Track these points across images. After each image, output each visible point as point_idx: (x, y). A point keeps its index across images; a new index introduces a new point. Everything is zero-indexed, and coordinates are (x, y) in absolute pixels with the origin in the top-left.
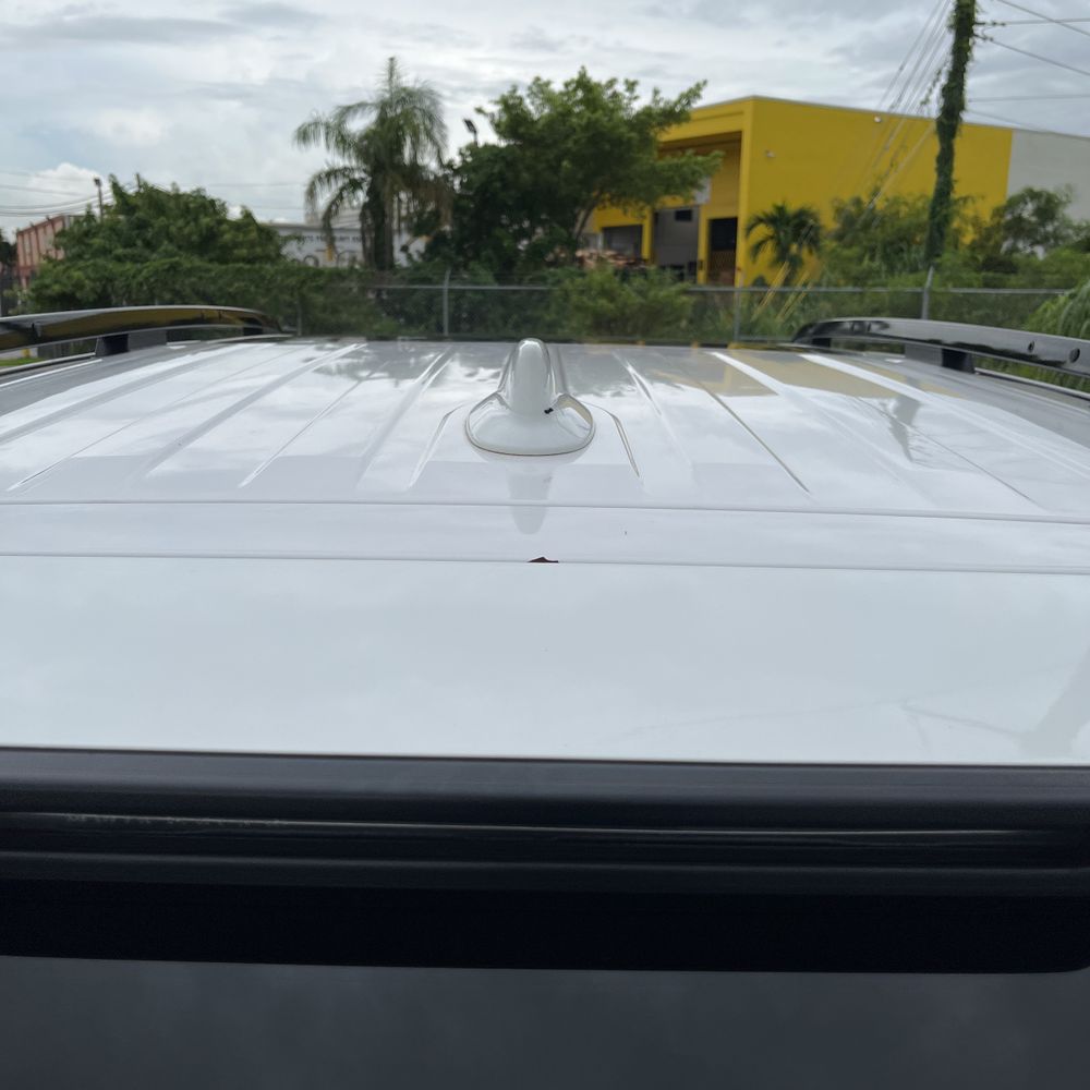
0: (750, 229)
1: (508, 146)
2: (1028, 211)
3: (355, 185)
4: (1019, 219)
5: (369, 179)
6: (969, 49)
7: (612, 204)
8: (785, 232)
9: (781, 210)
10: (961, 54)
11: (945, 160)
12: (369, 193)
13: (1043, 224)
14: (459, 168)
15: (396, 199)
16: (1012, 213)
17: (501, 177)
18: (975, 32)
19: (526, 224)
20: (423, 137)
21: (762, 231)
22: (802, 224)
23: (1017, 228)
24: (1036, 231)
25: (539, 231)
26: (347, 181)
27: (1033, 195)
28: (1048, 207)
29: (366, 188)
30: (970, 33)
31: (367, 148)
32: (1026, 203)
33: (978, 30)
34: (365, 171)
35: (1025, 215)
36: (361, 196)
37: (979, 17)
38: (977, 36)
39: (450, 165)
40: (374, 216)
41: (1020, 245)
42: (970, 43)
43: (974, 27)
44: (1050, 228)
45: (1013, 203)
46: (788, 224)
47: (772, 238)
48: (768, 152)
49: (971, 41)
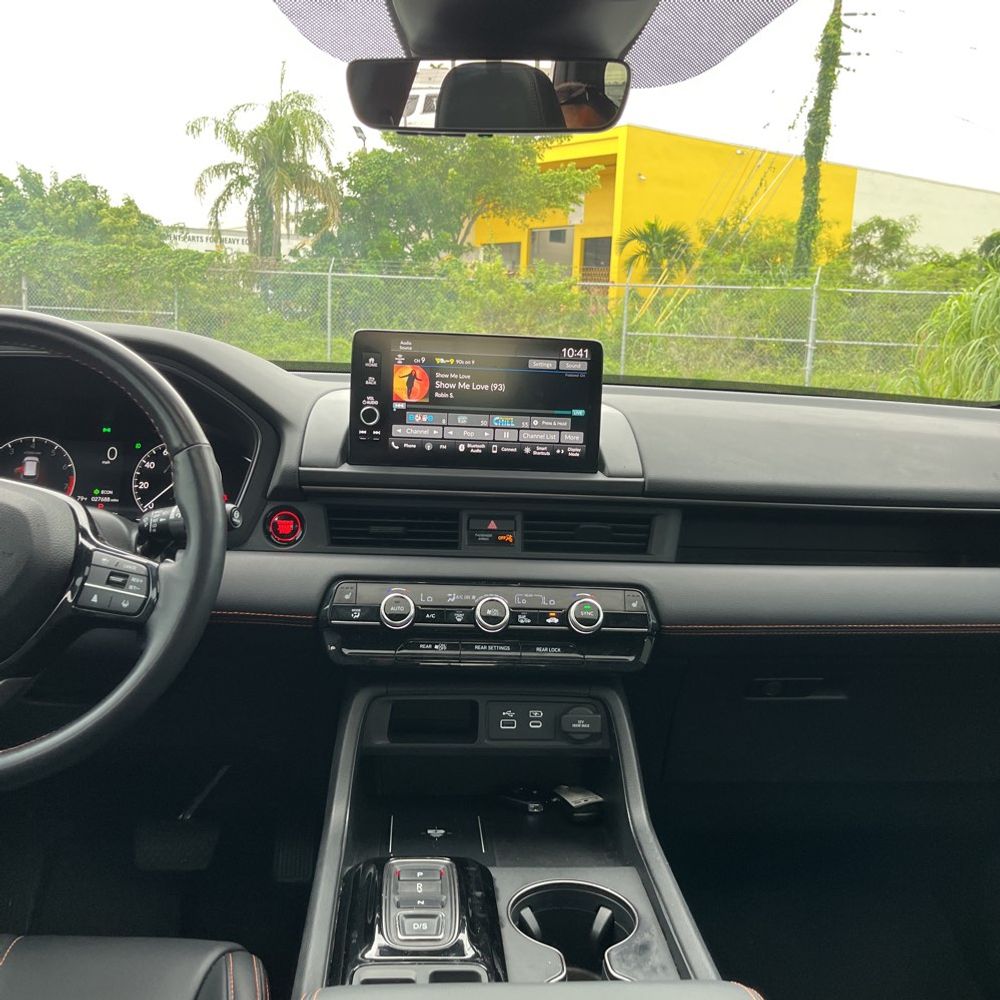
0: (623, 244)
1: (396, 152)
2: (875, 238)
3: (243, 181)
4: (868, 246)
5: (257, 176)
6: (834, 77)
7: (496, 214)
8: (658, 249)
9: (653, 227)
10: (826, 82)
11: (812, 180)
12: (256, 190)
13: (888, 250)
14: (348, 171)
15: (285, 198)
16: (862, 240)
17: (389, 179)
18: (841, 63)
19: (412, 228)
20: (311, 137)
21: (635, 246)
22: (673, 242)
23: (865, 254)
24: (882, 257)
25: (425, 235)
26: (234, 176)
27: (881, 223)
28: (893, 235)
29: (254, 185)
30: (836, 63)
31: (257, 145)
32: (875, 231)
33: (842, 60)
34: (253, 168)
35: (873, 242)
36: (249, 192)
37: (843, 48)
38: (841, 67)
39: (339, 169)
40: (262, 212)
41: (868, 269)
42: (836, 73)
43: (840, 57)
44: (895, 255)
45: (862, 230)
46: (659, 241)
47: (645, 253)
48: (640, 175)
49: (837, 69)
